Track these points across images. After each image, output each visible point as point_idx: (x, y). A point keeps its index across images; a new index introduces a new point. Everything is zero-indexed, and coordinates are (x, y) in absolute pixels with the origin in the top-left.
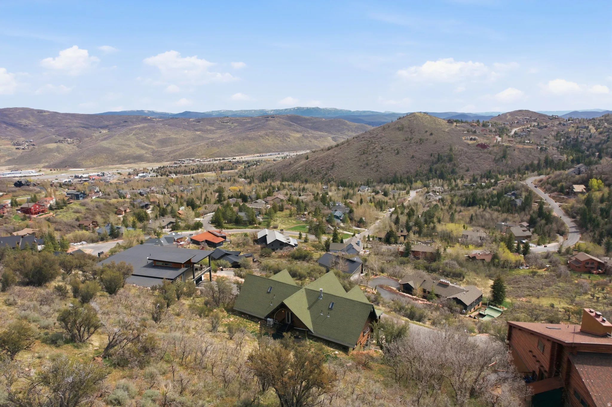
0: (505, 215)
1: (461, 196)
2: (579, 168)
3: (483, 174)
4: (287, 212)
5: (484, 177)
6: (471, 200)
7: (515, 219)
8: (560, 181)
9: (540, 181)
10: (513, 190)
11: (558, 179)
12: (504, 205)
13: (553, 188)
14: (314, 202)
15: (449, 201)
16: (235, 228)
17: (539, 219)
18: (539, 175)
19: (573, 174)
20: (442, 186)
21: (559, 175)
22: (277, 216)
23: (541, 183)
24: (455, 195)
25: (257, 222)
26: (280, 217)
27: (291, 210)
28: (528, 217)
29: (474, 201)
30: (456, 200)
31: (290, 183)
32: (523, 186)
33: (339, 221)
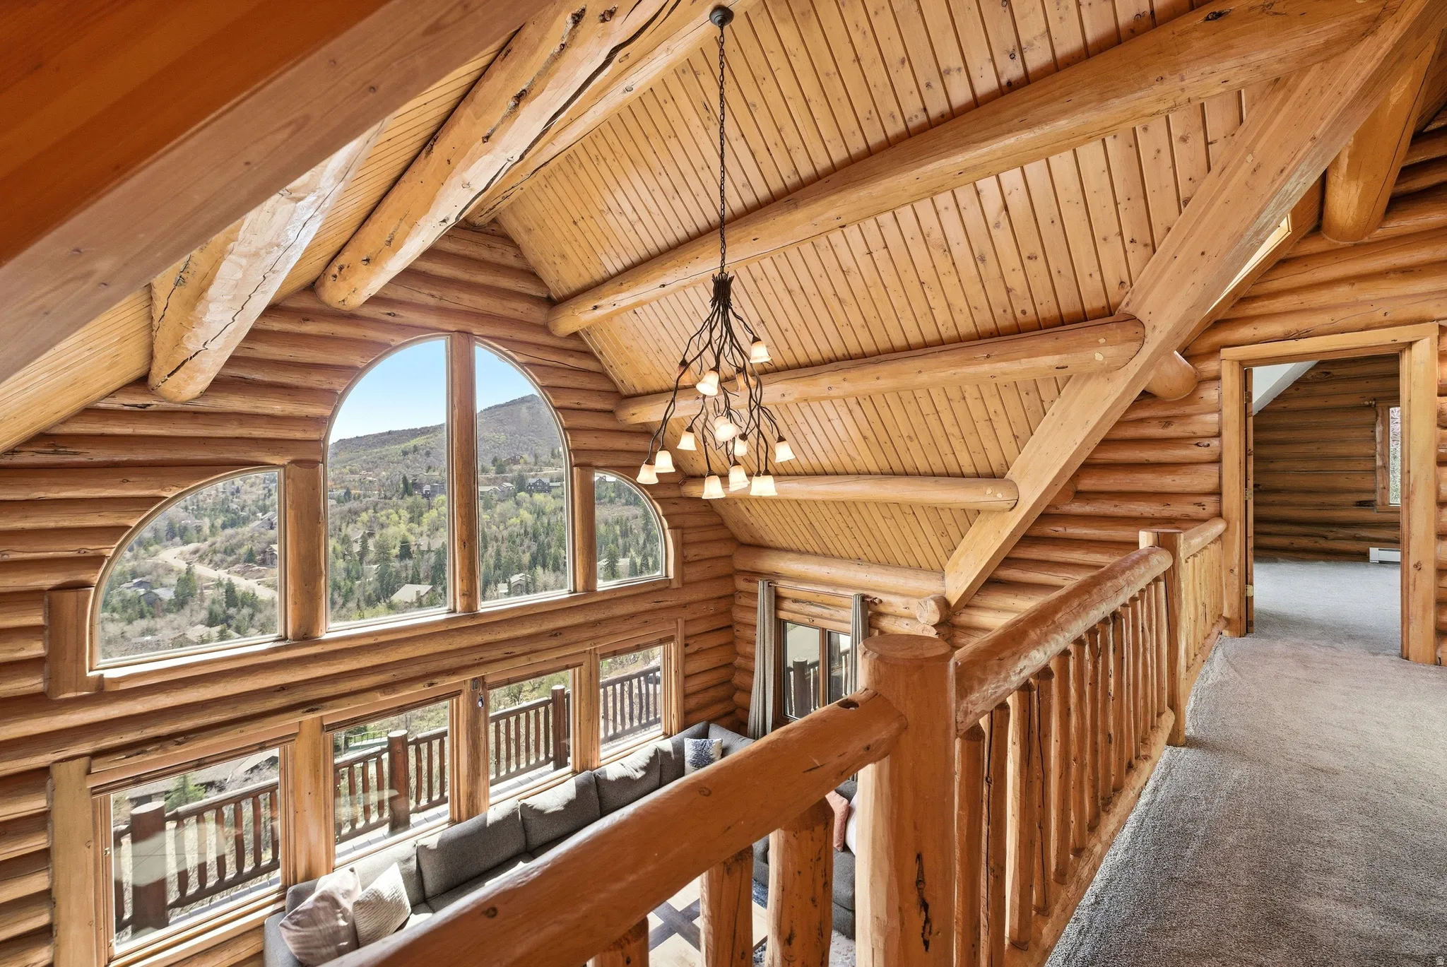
0: (141, 624)
2: (269, 520)
7: (175, 624)
8: (240, 545)
9: (196, 552)
10: (133, 578)
11: (234, 541)
12: (125, 608)
13: (230, 559)
17: (232, 611)
18: (187, 543)
19: (263, 530)
21: (232, 537)
23: (197, 555)
28: (203, 614)
32: (156, 566)
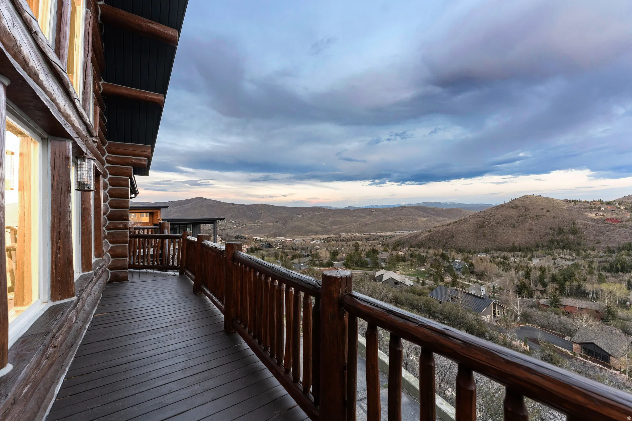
1: (600, 262)
3: (621, 246)
4: (409, 263)
5: (623, 249)
6: (619, 266)
14: (434, 257)
15: (587, 266)
16: (360, 270)
20: (570, 255)
22: (399, 265)
24: (592, 262)
25: (379, 267)
26: (401, 266)
27: (411, 261)
29: (623, 267)
30: (595, 265)
31: (415, 249)
33: (459, 273)
